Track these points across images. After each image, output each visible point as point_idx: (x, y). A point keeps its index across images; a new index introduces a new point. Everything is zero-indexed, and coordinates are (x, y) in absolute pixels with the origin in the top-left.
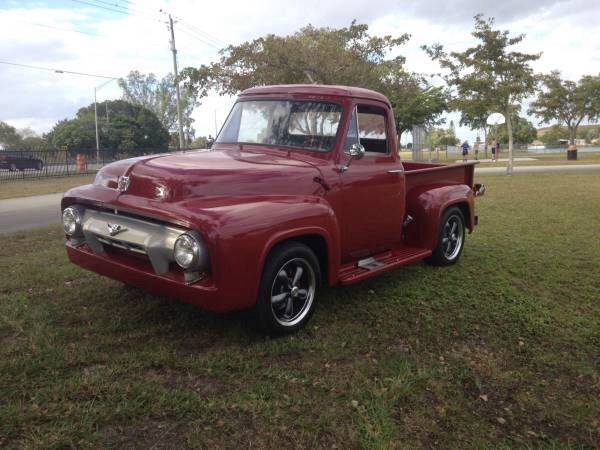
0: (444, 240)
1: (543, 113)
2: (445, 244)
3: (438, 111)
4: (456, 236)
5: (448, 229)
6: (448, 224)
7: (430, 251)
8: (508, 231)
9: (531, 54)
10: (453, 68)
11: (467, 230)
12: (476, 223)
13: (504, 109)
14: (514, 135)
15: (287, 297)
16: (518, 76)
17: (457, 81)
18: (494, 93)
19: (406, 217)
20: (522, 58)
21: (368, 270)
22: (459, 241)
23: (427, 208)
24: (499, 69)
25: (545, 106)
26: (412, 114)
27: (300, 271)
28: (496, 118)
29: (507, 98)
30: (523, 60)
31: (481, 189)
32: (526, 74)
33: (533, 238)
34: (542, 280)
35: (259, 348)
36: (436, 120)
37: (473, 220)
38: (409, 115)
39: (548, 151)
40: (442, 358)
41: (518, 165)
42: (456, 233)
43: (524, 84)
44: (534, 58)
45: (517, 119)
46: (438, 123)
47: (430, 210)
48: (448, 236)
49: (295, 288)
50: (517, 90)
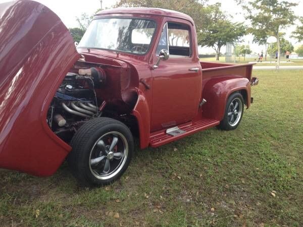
0: (229, 114)
1: (298, 37)
2: (230, 116)
3: (241, 35)
4: (238, 111)
5: (232, 107)
6: (232, 103)
7: (219, 122)
8: (273, 106)
9: (293, 3)
10: (248, 10)
11: (245, 107)
12: (252, 102)
13: (276, 34)
14: (281, 49)
15: (105, 159)
16: (285, 15)
17: (251, 17)
18: (271, 24)
19: (202, 100)
20: (288, 5)
21: (173, 136)
22: (240, 114)
23: (218, 93)
24: (275, 11)
25: (299, 33)
26: (228, 37)
27: (116, 140)
28: (271, 39)
29: (278, 27)
30: (289, 6)
31: (256, 81)
32: (290, 14)
33: (287, 111)
34: (292, 142)
35: (78, 198)
36: (240, 40)
37: (249, 100)
38: (225, 37)
39: (300, 58)
40: (213, 209)
41: (282, 65)
42: (238, 109)
43: (289, 20)
44: (295, 5)
45: (283, 40)
46: (241, 42)
47: (220, 94)
48: (232, 111)
49: (111, 152)
50: (284, 23)
